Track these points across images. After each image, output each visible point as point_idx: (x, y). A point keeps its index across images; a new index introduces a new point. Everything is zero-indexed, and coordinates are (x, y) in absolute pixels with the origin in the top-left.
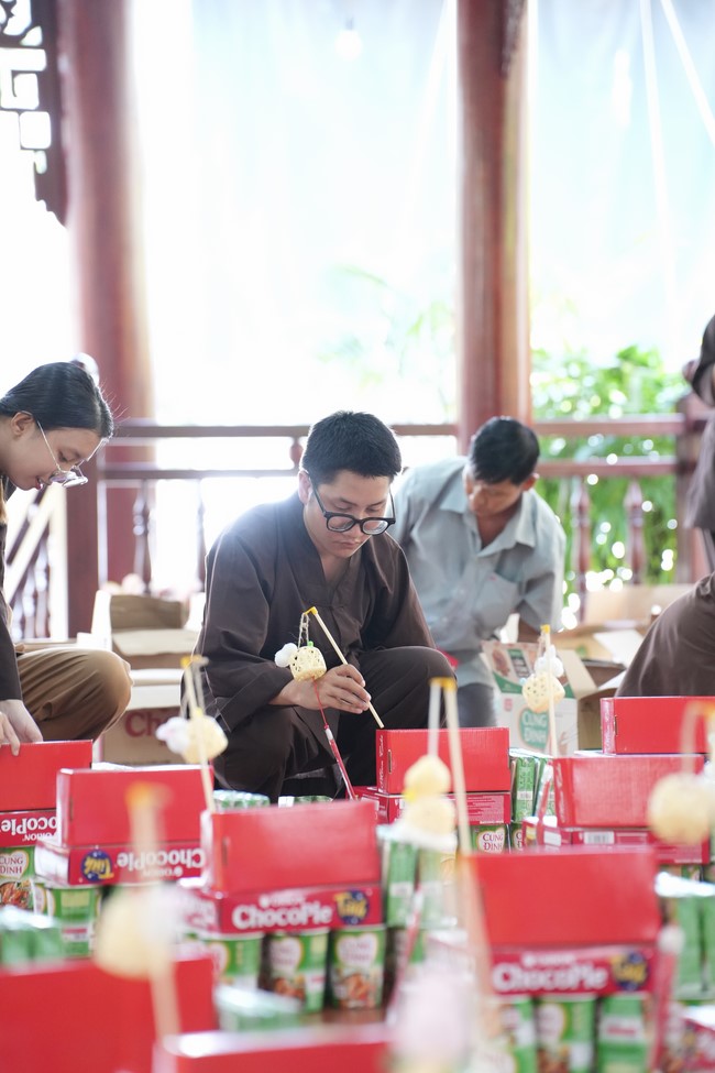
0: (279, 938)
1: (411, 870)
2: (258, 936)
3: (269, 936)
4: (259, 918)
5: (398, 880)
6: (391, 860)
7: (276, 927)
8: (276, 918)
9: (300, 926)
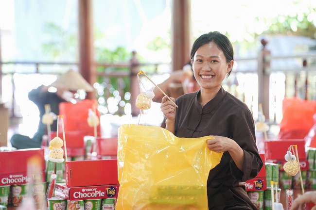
0: (15, 186)
1: (54, 167)
2: (9, 186)
3: (12, 186)
4: (9, 181)
5: (50, 170)
6: (48, 165)
7: (14, 183)
8: (14, 181)
9: (22, 183)
